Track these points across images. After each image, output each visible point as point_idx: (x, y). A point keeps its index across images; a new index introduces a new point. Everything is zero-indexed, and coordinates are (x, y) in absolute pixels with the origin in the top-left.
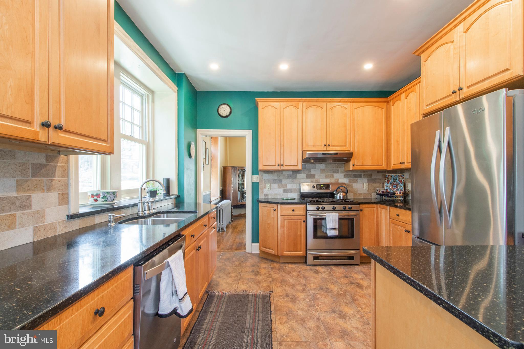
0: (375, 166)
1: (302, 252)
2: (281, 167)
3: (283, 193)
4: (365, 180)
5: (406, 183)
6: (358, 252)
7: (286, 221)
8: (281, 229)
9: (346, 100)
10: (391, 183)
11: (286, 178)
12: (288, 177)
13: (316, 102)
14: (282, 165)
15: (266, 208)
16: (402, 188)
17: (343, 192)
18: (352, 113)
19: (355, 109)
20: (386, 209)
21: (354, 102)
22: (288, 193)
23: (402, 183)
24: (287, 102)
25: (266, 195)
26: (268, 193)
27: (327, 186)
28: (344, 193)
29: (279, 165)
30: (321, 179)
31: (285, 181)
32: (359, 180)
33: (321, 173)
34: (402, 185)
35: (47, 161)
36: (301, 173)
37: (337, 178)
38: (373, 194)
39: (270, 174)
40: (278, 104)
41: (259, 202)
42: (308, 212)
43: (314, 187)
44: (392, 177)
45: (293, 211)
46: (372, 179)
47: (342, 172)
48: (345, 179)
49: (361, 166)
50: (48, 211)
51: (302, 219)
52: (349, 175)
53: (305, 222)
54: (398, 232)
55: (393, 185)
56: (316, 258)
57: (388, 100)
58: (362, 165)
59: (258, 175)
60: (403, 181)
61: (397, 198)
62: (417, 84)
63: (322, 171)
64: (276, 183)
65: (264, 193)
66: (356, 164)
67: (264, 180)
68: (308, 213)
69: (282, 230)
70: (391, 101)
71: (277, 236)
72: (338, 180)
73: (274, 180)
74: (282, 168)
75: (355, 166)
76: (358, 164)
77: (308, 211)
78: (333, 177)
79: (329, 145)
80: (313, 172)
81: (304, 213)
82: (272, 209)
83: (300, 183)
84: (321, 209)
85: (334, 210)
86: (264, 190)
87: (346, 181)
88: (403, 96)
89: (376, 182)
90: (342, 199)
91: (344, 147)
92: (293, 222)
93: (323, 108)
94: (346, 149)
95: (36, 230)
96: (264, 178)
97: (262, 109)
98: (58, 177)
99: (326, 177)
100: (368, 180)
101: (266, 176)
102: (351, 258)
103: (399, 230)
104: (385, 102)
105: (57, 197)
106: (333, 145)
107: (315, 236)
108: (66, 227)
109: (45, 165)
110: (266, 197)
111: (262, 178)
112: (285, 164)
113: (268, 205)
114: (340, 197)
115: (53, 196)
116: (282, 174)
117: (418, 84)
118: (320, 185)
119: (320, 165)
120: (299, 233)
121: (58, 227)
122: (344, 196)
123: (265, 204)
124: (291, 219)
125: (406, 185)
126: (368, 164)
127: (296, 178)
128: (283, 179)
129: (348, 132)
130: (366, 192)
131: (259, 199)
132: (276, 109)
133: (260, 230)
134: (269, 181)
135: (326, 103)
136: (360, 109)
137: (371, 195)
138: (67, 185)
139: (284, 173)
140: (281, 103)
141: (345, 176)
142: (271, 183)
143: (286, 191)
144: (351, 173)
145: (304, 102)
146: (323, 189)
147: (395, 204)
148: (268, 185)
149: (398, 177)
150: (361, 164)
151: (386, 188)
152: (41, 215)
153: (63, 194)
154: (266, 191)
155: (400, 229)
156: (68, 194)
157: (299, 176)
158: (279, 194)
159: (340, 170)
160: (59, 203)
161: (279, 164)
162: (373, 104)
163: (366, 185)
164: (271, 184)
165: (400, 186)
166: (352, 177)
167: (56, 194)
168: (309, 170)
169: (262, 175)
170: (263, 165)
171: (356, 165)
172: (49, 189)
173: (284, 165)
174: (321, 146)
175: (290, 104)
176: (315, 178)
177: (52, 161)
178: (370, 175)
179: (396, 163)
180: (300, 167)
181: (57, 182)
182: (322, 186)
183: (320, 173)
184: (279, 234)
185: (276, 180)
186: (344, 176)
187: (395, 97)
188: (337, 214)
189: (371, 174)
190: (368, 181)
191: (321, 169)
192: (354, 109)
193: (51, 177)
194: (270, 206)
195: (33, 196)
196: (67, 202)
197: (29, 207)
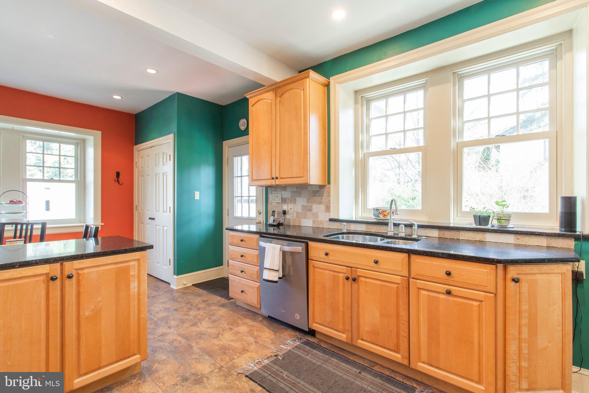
50: (319, 214)
95: (314, 222)
98: (325, 197)
105: (324, 207)
108: (328, 224)
109: (319, 191)
115: (322, 207)
121: (324, 224)
138: (329, 202)
152: (316, 215)
153: (327, 206)
156: (330, 207)
160: (325, 211)
167: (324, 206)
172: (320, 203)
177: (322, 189)
181: (325, 200)
193: (321, 197)
195: (313, 206)
196: (329, 212)
197: (311, 210)
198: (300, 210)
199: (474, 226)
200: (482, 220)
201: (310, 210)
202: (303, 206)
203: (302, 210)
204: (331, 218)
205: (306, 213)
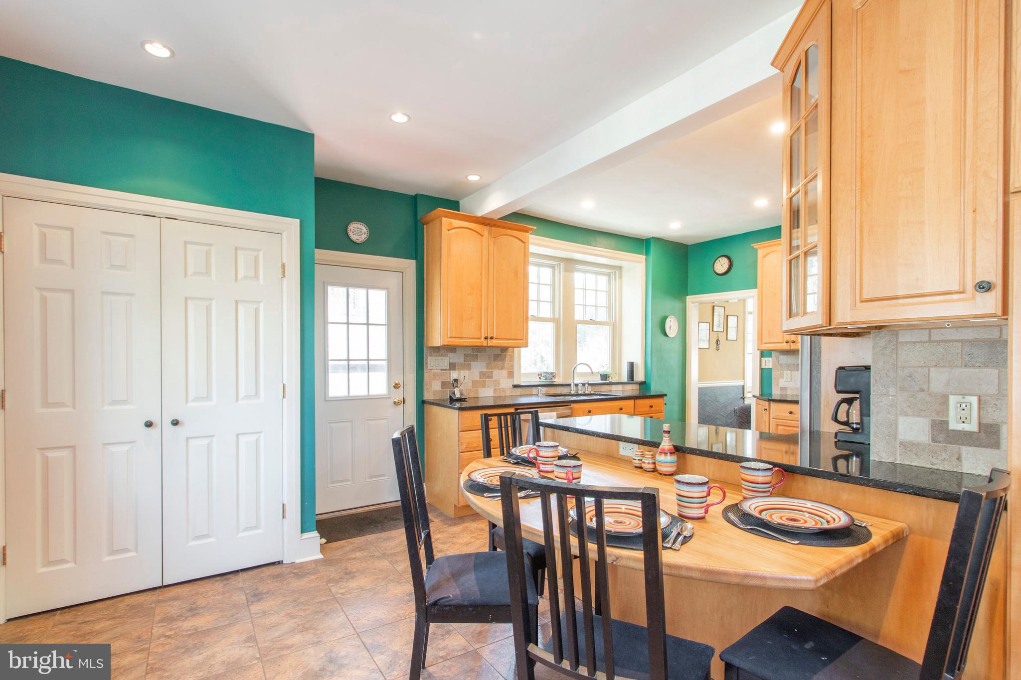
2: (792, 344)
14: (794, 342)
25: (782, 389)
26: (786, 386)
29: (787, 342)
35: (501, 352)
39: (790, 355)
50: (501, 381)
59: (771, 356)
65: (781, 385)
67: (781, 365)
86: (781, 380)
95: (495, 390)
96: (780, 362)
98: (508, 361)
101: (784, 359)
105: (507, 373)
108: (512, 392)
109: (500, 355)
110: (784, 393)
111: (776, 362)
115: (505, 373)
121: (507, 391)
134: (788, 367)
138: (512, 366)
142: (789, 370)
148: (787, 373)
152: (497, 383)
153: (510, 372)
154: (782, 383)
156: (513, 372)
160: (508, 377)
161: (789, 340)
164: (792, 371)
167: (506, 371)
169: (777, 358)
170: (764, 342)
172: (502, 368)
177: (504, 352)
181: (507, 364)
193: (504, 361)
195: (494, 371)
196: (513, 377)
197: (492, 377)
198: (477, 378)
199: (600, 382)
200: (604, 377)
201: (490, 377)
202: (480, 372)
203: (480, 378)
204: (515, 384)
205: (485, 381)
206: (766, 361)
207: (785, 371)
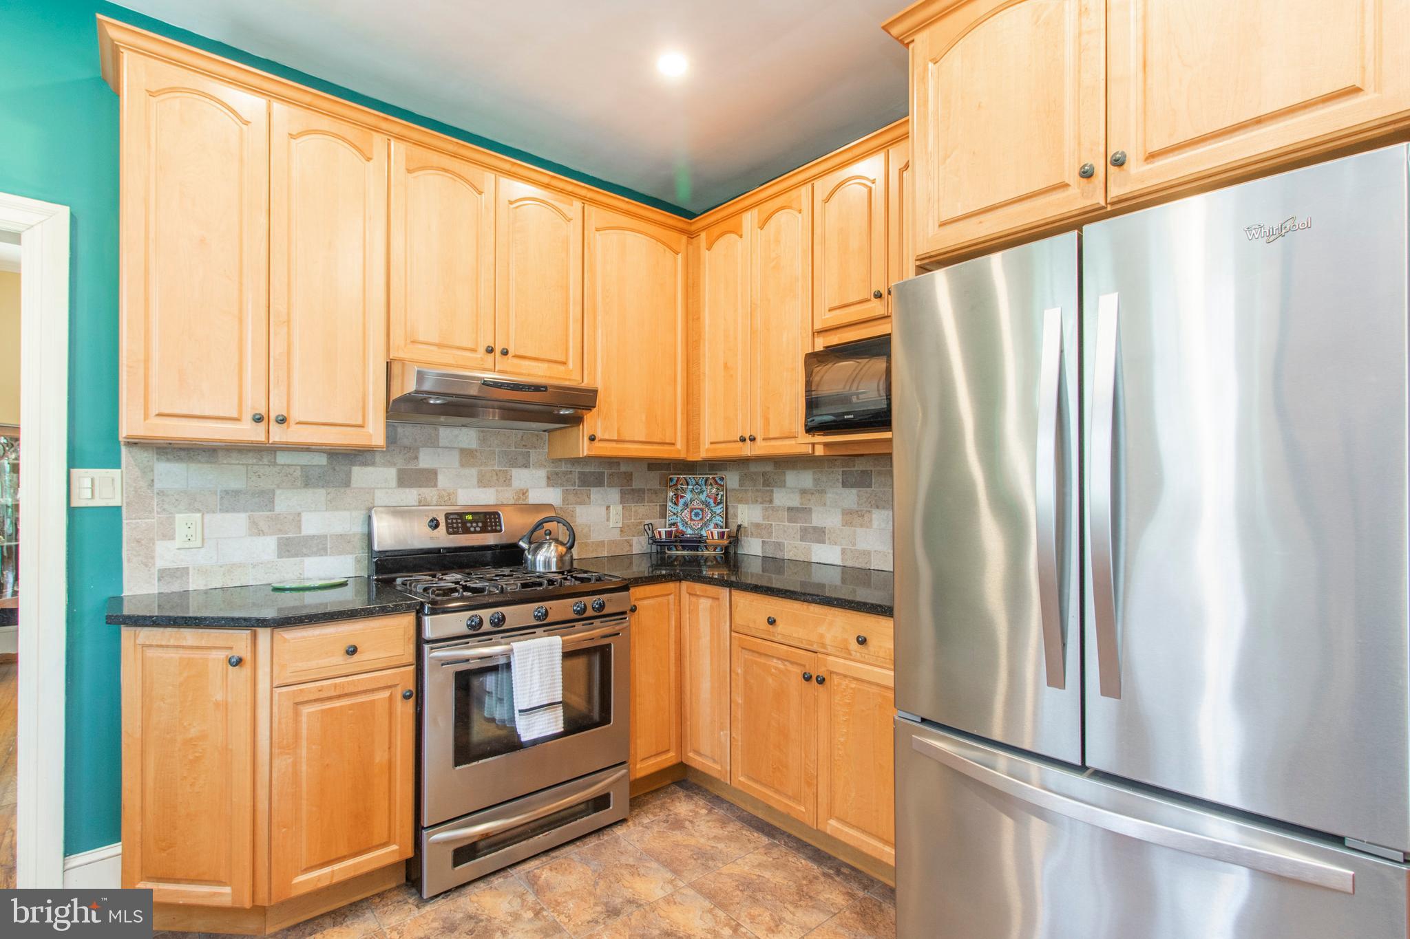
0: (655, 447)
1: (394, 847)
2: (274, 427)
3: (280, 556)
4: (614, 495)
5: (728, 504)
6: (624, 771)
7: (306, 710)
8: (276, 763)
9: (570, 188)
10: (686, 505)
11: (299, 483)
12: (309, 480)
13: (455, 155)
14: (282, 420)
15: (175, 655)
16: (718, 518)
17: (557, 541)
18: (589, 244)
19: (597, 230)
20: (718, 599)
21: (593, 201)
22: (306, 555)
23: (719, 504)
24: (308, 107)
26: (183, 565)
27: (488, 520)
28: (562, 544)
29: (258, 419)
30: (460, 491)
31: (287, 501)
32: (596, 494)
33: (462, 465)
34: (718, 510)
36: (373, 464)
37: (522, 486)
38: (635, 540)
39: (200, 462)
40: (260, 102)
41: (125, 623)
42: (427, 647)
43: (434, 524)
44: (688, 484)
45: (352, 651)
46: (633, 490)
47: (541, 466)
48: (551, 489)
49: (614, 445)
51: (395, 686)
52: (565, 473)
53: (410, 696)
54: (770, 680)
55: (692, 510)
56: (465, 853)
57: (693, 228)
58: (617, 441)
59: (117, 465)
60: (722, 496)
61: (706, 553)
62: (804, 182)
63: (467, 456)
64: (234, 510)
65: (160, 564)
66: (599, 435)
67: (161, 493)
68: (430, 654)
69: (283, 763)
70: (703, 235)
71: (249, 804)
72: (524, 493)
73: (227, 492)
74: (278, 435)
75: (596, 443)
76: (607, 437)
77: (428, 642)
78: (508, 481)
79: (505, 353)
80: (426, 460)
81: (410, 656)
82: (222, 655)
83: (370, 509)
84: (487, 626)
85: (545, 624)
86: (161, 547)
87: (551, 496)
88: (749, 220)
89: (643, 500)
90: (554, 569)
91: (562, 368)
92: (351, 707)
93: (480, 193)
94: (568, 376)
96: (157, 485)
97: (152, 94)
99: (483, 482)
100: (623, 493)
101: (170, 474)
102: (601, 802)
103: (772, 675)
104: (683, 231)
106: (521, 353)
107: (464, 752)
110: (176, 587)
111: (141, 484)
112: (296, 414)
113: (189, 636)
114: (547, 563)
116: (275, 464)
117: (809, 185)
118: (461, 515)
119: (456, 431)
120: (380, 757)
122: (561, 558)
123: (169, 631)
124: (339, 697)
125: (731, 511)
126: (636, 439)
127: (347, 483)
128: (278, 492)
129: (575, 311)
130: (615, 535)
131: (118, 600)
132: (246, 123)
133: (126, 784)
134: (193, 502)
135: (493, 176)
136: (613, 236)
137: (631, 546)
139: (282, 458)
140: (277, 106)
141: (552, 480)
142: (204, 510)
143: (292, 547)
144: (569, 468)
145: (400, 138)
146: (475, 532)
147: (701, 571)
148: (186, 523)
149: (706, 485)
150: (615, 438)
151: (671, 519)
154: (169, 553)
155: (776, 668)
157: (360, 475)
158: (254, 566)
159: (533, 457)
161: (263, 411)
162: (652, 229)
163: (616, 510)
164: (208, 517)
165: (713, 513)
166: (574, 484)
168: (412, 452)
169: (147, 471)
170: (154, 410)
171: (600, 440)
173: (292, 420)
174: (474, 350)
175: (325, 123)
176: (435, 485)
178: (628, 477)
179: (722, 440)
180: (375, 433)
182: (470, 517)
183: (457, 464)
184: (263, 793)
185: (237, 493)
186: (548, 478)
187: (717, 222)
188: (557, 641)
189: (631, 474)
190: (621, 497)
191: (462, 451)
192: (594, 229)
194: (203, 643)
206: (93, 480)
207: (177, 516)
